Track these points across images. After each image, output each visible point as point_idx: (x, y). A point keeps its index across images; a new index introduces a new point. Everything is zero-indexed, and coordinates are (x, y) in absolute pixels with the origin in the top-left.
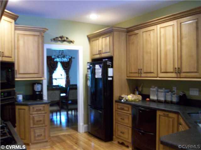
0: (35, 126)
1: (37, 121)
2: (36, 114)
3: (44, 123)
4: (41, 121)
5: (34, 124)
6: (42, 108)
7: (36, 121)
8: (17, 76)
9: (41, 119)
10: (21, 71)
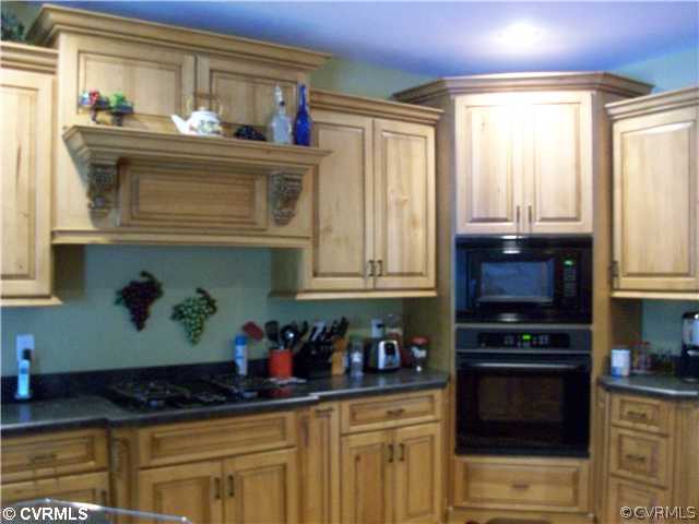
0: (622, 472)
1: (629, 457)
2: (627, 428)
3: (653, 473)
4: (642, 460)
5: (621, 465)
6: (649, 413)
7: (624, 454)
8: (618, 284)
9: (646, 452)
10: (634, 267)
